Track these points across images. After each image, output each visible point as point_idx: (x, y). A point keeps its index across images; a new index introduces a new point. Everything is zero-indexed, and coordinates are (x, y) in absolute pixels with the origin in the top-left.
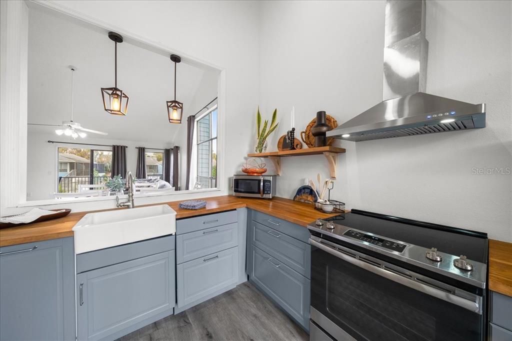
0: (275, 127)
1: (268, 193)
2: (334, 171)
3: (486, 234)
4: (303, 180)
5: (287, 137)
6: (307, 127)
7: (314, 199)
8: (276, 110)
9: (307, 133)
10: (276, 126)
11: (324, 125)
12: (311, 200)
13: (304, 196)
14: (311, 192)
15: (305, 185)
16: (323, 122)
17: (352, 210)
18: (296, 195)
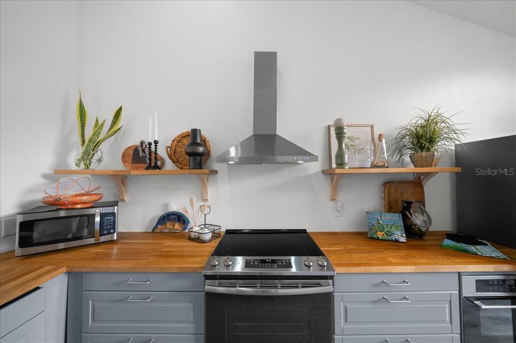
0: (116, 131)
1: (109, 233)
2: (207, 194)
3: (305, 230)
4: (167, 205)
5: (140, 149)
6: (173, 141)
7: (182, 225)
8: (121, 107)
9: (173, 148)
10: (119, 129)
11: (199, 145)
12: (180, 229)
13: (169, 225)
14: (180, 218)
15: (170, 211)
16: (199, 141)
17: (227, 231)
18: (157, 225)
